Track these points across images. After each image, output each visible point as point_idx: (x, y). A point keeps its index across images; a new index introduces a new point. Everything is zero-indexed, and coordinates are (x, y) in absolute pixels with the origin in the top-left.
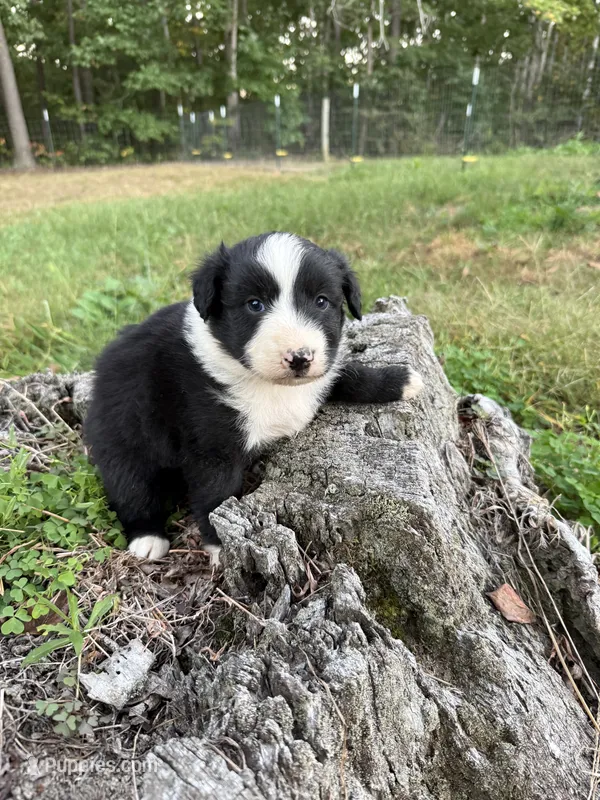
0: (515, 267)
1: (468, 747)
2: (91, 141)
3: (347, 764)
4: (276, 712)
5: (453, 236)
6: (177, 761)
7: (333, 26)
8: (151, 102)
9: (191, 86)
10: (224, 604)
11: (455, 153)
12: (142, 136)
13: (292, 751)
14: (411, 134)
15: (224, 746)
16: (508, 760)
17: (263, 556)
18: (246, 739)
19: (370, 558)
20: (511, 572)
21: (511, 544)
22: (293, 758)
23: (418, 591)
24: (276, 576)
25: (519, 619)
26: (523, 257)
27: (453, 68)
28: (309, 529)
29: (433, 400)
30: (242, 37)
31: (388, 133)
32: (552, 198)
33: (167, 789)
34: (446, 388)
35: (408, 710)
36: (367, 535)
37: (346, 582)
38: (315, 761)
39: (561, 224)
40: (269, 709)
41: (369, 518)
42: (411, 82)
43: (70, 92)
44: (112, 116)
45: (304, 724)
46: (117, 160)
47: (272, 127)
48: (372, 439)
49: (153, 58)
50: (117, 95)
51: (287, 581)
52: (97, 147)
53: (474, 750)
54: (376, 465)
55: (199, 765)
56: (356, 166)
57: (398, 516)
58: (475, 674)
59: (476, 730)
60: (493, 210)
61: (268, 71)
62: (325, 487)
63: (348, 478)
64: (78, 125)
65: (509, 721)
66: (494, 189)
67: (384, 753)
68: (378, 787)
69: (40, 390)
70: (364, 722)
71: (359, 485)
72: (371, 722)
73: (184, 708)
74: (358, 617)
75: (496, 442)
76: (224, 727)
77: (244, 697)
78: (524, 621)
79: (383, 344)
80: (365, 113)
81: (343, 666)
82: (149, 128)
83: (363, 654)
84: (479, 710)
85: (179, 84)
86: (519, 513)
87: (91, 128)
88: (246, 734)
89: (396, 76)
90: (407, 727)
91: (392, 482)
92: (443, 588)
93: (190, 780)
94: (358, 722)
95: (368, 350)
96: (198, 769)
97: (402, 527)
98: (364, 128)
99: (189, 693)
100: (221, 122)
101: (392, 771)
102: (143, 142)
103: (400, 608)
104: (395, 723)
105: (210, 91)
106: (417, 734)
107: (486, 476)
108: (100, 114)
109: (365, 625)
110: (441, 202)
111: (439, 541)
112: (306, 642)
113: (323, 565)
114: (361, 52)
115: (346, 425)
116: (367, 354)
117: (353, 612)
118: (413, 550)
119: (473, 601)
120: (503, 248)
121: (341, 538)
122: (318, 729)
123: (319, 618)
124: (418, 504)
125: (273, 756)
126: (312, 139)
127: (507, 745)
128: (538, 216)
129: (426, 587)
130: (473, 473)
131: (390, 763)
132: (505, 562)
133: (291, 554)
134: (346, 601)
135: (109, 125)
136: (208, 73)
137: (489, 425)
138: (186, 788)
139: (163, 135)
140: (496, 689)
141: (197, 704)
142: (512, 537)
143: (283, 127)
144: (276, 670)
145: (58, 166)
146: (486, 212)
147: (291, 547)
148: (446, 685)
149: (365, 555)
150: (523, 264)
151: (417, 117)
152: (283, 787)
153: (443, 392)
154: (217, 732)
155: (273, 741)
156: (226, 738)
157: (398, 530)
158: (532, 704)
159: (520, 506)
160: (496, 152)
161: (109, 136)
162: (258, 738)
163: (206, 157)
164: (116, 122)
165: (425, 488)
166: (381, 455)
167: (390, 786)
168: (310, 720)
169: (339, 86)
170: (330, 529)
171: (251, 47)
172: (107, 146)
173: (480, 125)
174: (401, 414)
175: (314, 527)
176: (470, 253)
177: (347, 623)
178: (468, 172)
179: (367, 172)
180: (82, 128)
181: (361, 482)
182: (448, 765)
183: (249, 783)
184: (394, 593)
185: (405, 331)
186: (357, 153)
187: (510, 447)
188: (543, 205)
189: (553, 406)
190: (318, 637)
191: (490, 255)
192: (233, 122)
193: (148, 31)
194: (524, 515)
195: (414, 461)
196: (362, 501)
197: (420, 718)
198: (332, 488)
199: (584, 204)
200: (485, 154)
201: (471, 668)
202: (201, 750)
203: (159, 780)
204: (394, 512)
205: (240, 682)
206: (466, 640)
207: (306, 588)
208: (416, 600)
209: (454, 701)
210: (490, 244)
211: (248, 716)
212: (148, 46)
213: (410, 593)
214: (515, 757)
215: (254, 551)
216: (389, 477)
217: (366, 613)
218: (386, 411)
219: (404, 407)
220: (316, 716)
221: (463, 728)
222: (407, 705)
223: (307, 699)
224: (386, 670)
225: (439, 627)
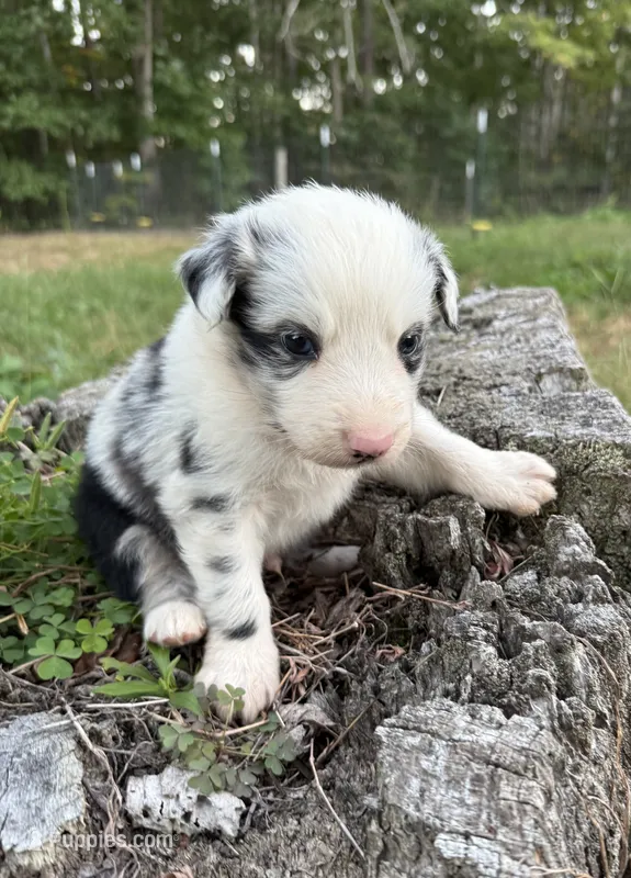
4: (538, 660)
6: (426, 724)
7: (284, 55)
8: (25, 146)
9: (86, 126)
10: (395, 599)
12: (13, 193)
13: (571, 708)
17: (441, 526)
18: (505, 700)
22: (573, 715)
24: (458, 554)
27: (445, 116)
30: (160, 65)
37: (571, 530)
41: (571, 473)
42: (394, 133)
45: (568, 686)
47: (205, 186)
49: (29, 86)
51: (472, 562)
54: (563, 418)
55: (462, 720)
57: (612, 461)
61: (199, 110)
63: (529, 435)
71: (549, 439)
77: (489, 649)
79: (513, 315)
81: (598, 615)
82: (25, 182)
85: (69, 124)
88: (502, 694)
89: (373, 124)
91: (593, 429)
93: (456, 737)
95: (495, 322)
96: (462, 724)
97: (621, 472)
100: (134, 177)
102: (16, 203)
105: (115, 134)
114: (322, 96)
115: (503, 388)
116: (496, 327)
117: (585, 564)
122: (591, 686)
125: (550, 711)
133: (476, 522)
134: (574, 554)
136: (111, 110)
139: (46, 192)
143: (225, 186)
144: (516, 623)
147: (477, 513)
151: (404, 178)
155: (546, 690)
157: (616, 476)
162: (523, 693)
163: (110, 225)
166: (567, 408)
168: (578, 674)
169: (297, 134)
171: (175, 78)
178: (482, 242)
181: (548, 434)
185: (538, 301)
190: (551, 592)
192: (151, 178)
193: (21, 49)
196: (557, 456)
204: (607, 457)
205: (474, 638)
207: (499, 569)
211: (500, 670)
212: (19, 69)
215: (426, 524)
216: (586, 423)
217: (604, 564)
218: (551, 371)
219: (574, 363)
220: (586, 669)
223: (572, 644)
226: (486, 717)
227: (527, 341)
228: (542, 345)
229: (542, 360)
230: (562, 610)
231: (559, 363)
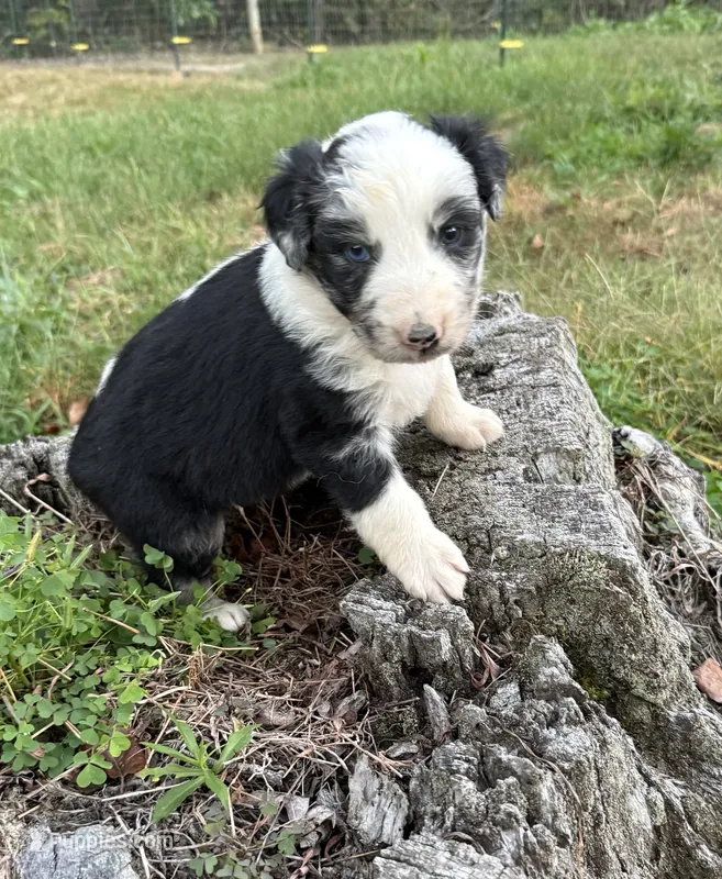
0: (613, 232)
1: (697, 844)
4: (510, 795)
6: (415, 858)
11: (481, 32)
13: (535, 836)
17: (433, 640)
18: (481, 830)
19: (559, 631)
20: (711, 646)
21: (703, 614)
22: (538, 841)
23: (623, 664)
24: (450, 664)
26: (624, 214)
28: (476, 607)
29: (587, 434)
32: (657, 111)
34: (598, 418)
35: (633, 798)
36: (555, 603)
37: (549, 654)
38: (558, 847)
39: (676, 155)
40: (502, 792)
41: (557, 581)
45: (537, 810)
48: (538, 486)
51: (462, 670)
53: (704, 847)
54: (553, 518)
55: (443, 857)
56: (316, 59)
57: (595, 573)
58: (697, 759)
59: (705, 825)
60: (566, 136)
62: (489, 552)
63: (520, 537)
67: (615, 849)
70: (595, 808)
71: (538, 545)
72: (601, 808)
74: (568, 691)
75: (668, 485)
76: (448, 823)
77: (469, 786)
79: (515, 361)
81: (567, 743)
83: (584, 731)
84: (706, 801)
86: (713, 572)
88: (479, 824)
90: (634, 818)
91: (580, 535)
92: (652, 657)
93: (438, 872)
94: (590, 808)
95: (497, 372)
96: (443, 860)
97: (603, 586)
101: (624, 870)
103: (601, 687)
104: (622, 815)
106: (645, 827)
107: (661, 530)
109: (579, 699)
111: (645, 598)
112: (515, 725)
113: (500, 649)
115: (498, 473)
116: (498, 376)
117: (562, 686)
118: (618, 612)
119: (682, 676)
120: (588, 198)
121: (520, 612)
122: (555, 812)
123: (516, 703)
124: (619, 557)
125: (517, 841)
126: (231, 12)
128: (637, 143)
129: (633, 657)
130: (645, 528)
131: (621, 861)
132: (702, 635)
133: (466, 635)
134: (552, 676)
137: (653, 464)
142: (704, 605)
144: (494, 754)
146: (554, 139)
147: (467, 626)
149: (554, 629)
153: (596, 424)
155: (515, 824)
156: (457, 834)
157: (599, 590)
159: (713, 564)
160: (551, 30)
162: (496, 825)
165: (622, 537)
166: (557, 505)
168: (545, 802)
170: (505, 602)
174: (568, 452)
175: (485, 602)
176: (538, 210)
177: (557, 701)
178: (511, 67)
179: (341, 72)
181: (538, 539)
182: (675, 870)
184: (593, 670)
185: (543, 341)
187: (684, 491)
188: (644, 123)
189: (704, 440)
190: (529, 717)
191: (570, 212)
195: (603, 507)
196: (545, 563)
197: (646, 810)
198: (502, 552)
199: (707, 119)
200: (533, 33)
201: (689, 753)
202: (438, 843)
204: (591, 570)
205: (458, 772)
206: (681, 721)
207: (486, 675)
208: (621, 674)
209: (678, 792)
210: (568, 194)
211: (478, 804)
213: (613, 667)
215: (419, 637)
216: (575, 529)
217: (579, 687)
218: (547, 451)
219: (571, 443)
220: (552, 797)
221: (690, 823)
222: (632, 793)
223: (540, 778)
224: (608, 751)
225: (645, 710)
226: (462, 854)
227: (527, 407)
228: (542, 413)
229: (540, 436)
230: (538, 733)
231: (556, 443)
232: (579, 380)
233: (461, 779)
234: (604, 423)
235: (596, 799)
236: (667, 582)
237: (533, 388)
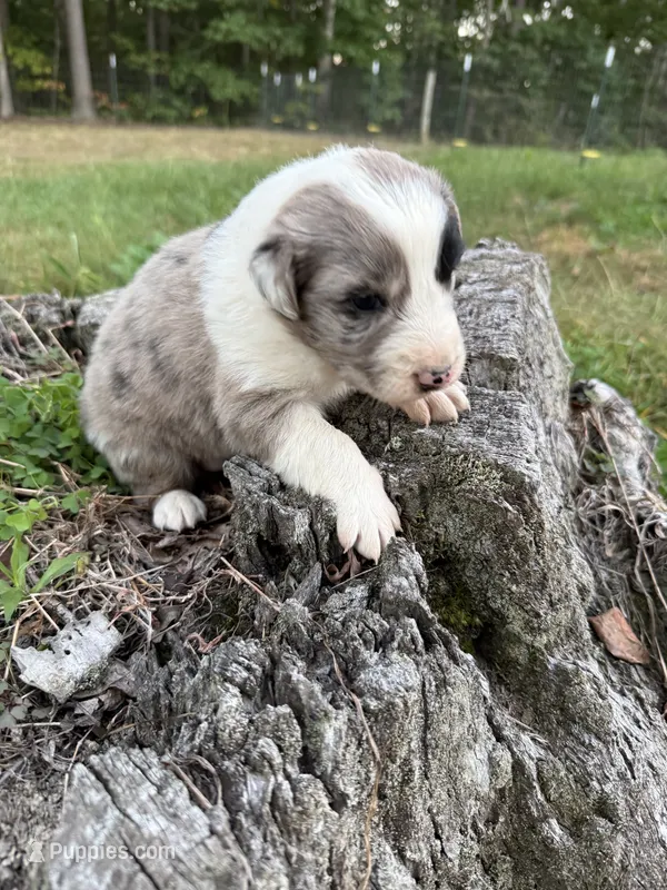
0: (633, 273)
1: (546, 817)
2: (161, 96)
3: (376, 819)
4: (276, 729)
5: (563, 231)
8: (232, 56)
9: (279, 41)
10: (230, 580)
12: (217, 94)
13: (294, 789)
14: (524, 122)
15: (193, 768)
16: (601, 841)
17: (288, 519)
18: (227, 763)
19: (437, 540)
20: (622, 594)
21: (623, 561)
22: (295, 799)
23: (502, 592)
24: (304, 548)
25: (628, 656)
26: (645, 263)
29: (542, 364)
31: (498, 119)
33: (93, 821)
34: (559, 354)
35: (470, 754)
36: (437, 507)
37: (404, 561)
38: (328, 809)
40: (268, 723)
41: (444, 484)
42: (532, 62)
43: (143, 38)
44: (185, 70)
45: (318, 753)
46: (186, 120)
47: (366, 99)
49: (240, 6)
50: (194, 46)
51: (319, 558)
52: (166, 103)
53: (554, 822)
55: (147, 791)
56: (457, 149)
57: (486, 483)
58: (567, 719)
59: (561, 796)
61: (369, 32)
62: (386, 443)
64: (147, 77)
65: (608, 788)
66: (616, 187)
67: (429, 811)
68: (416, 857)
69: (39, 311)
70: (406, 761)
71: (434, 441)
72: (416, 763)
73: (152, 712)
74: (415, 611)
75: (616, 432)
76: (197, 741)
77: (231, 700)
78: (635, 660)
80: (475, 93)
81: (385, 676)
82: (227, 86)
83: (417, 664)
84: (567, 769)
85: (266, 39)
86: (640, 520)
87: (162, 81)
88: (229, 755)
89: (515, 53)
90: (467, 777)
91: (483, 440)
92: (538, 593)
93: (130, 811)
94: (398, 762)
96: (144, 797)
97: (491, 499)
98: (472, 111)
99: (161, 691)
100: (309, 88)
101: (438, 837)
102: (219, 102)
103: (473, 613)
104: (450, 770)
105: (300, 50)
106: (479, 789)
107: (600, 471)
108: (174, 64)
109: (423, 624)
110: (554, 195)
111: (541, 525)
112: (335, 636)
114: (476, 25)
117: (408, 603)
118: (503, 532)
119: (574, 621)
120: (621, 251)
122: (337, 762)
123: (357, 608)
124: (517, 470)
125: (265, 792)
126: (411, 118)
127: (602, 821)
129: (514, 588)
130: (583, 465)
131: (436, 825)
132: (616, 581)
134: (399, 587)
135: (182, 78)
136: (299, 29)
137: (607, 410)
138: (122, 822)
139: (243, 96)
140: (595, 742)
141: (170, 708)
142: (626, 552)
143: (379, 100)
144: (285, 669)
145: (121, 122)
146: (605, 211)
148: (524, 729)
149: (432, 536)
150: (644, 270)
151: (534, 104)
152: (274, 841)
153: (555, 358)
154: (187, 748)
155: (267, 770)
156: (199, 758)
157: (485, 501)
158: (641, 770)
159: (643, 513)
161: (180, 92)
162: (245, 764)
163: (288, 126)
164: (191, 76)
165: (529, 449)
167: (432, 857)
168: (327, 746)
169: (448, 58)
171: (354, 4)
172: (177, 103)
173: (605, 120)
174: (501, 359)
176: (582, 253)
177: (397, 619)
178: (587, 168)
180: (152, 79)
181: (438, 437)
182: (515, 838)
183: (219, 828)
184: (467, 591)
185: (516, 268)
186: (461, 136)
187: (632, 440)
190: (354, 630)
192: (323, 89)
194: (647, 523)
195: (517, 416)
196: (437, 462)
197: (486, 769)
198: (396, 443)
201: (562, 710)
202: (154, 769)
203: (85, 804)
204: (481, 478)
205: (231, 681)
206: (560, 671)
207: (345, 569)
208: (496, 604)
209: (535, 751)
210: (606, 245)
211: (234, 728)
213: (489, 594)
214: (611, 838)
215: (278, 512)
216: (479, 433)
217: (427, 608)
218: (481, 356)
219: (507, 352)
220: (337, 744)
221: (542, 790)
222: (470, 747)
223: (326, 715)
224: (447, 692)
225: (524, 650)
227: (477, 317)
228: (489, 323)
230: (359, 653)
231: (493, 349)
232: (546, 314)
233: (227, 690)
234: (564, 361)
235: (411, 751)
236: (592, 520)
237: (490, 301)
